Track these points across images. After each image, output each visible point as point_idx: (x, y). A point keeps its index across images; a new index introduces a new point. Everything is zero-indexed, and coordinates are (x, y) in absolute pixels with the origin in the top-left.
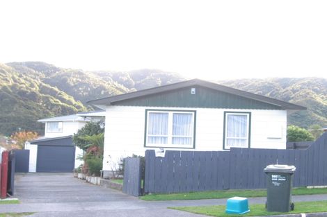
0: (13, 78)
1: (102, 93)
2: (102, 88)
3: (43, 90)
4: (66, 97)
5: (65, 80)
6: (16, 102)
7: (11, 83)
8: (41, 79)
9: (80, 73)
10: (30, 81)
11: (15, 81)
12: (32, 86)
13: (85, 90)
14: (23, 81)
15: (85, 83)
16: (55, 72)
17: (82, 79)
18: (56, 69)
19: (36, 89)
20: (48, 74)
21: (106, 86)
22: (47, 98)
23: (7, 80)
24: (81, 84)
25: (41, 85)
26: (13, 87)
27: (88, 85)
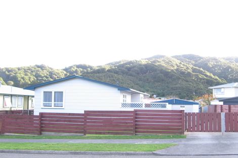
0: (176, 65)
1: (230, 70)
2: (229, 67)
3: (194, 70)
4: (208, 74)
5: (206, 64)
6: (180, 78)
7: (176, 67)
8: (192, 64)
9: (215, 59)
10: (186, 66)
11: (178, 66)
12: (188, 68)
13: (219, 69)
14: (182, 66)
15: (218, 65)
16: (200, 60)
17: (216, 62)
18: (201, 58)
19: (190, 71)
20: (196, 61)
21: (232, 66)
22: (197, 75)
23: (173, 66)
24: (216, 66)
25: (193, 67)
26: (177, 70)
27: (220, 66)
